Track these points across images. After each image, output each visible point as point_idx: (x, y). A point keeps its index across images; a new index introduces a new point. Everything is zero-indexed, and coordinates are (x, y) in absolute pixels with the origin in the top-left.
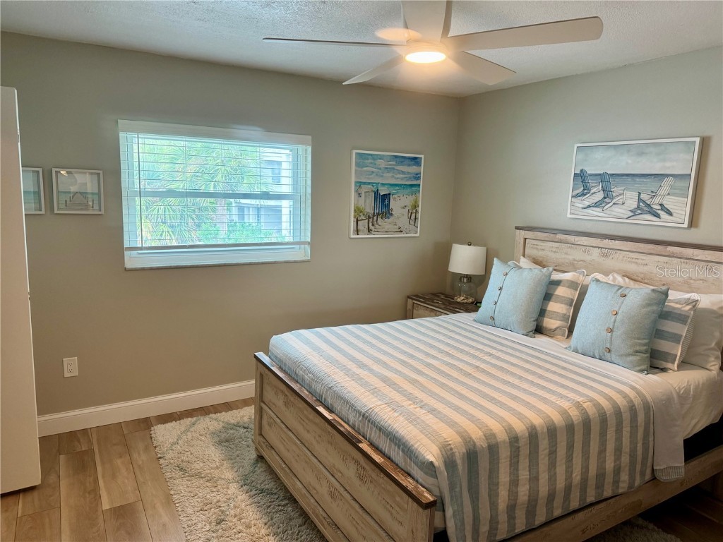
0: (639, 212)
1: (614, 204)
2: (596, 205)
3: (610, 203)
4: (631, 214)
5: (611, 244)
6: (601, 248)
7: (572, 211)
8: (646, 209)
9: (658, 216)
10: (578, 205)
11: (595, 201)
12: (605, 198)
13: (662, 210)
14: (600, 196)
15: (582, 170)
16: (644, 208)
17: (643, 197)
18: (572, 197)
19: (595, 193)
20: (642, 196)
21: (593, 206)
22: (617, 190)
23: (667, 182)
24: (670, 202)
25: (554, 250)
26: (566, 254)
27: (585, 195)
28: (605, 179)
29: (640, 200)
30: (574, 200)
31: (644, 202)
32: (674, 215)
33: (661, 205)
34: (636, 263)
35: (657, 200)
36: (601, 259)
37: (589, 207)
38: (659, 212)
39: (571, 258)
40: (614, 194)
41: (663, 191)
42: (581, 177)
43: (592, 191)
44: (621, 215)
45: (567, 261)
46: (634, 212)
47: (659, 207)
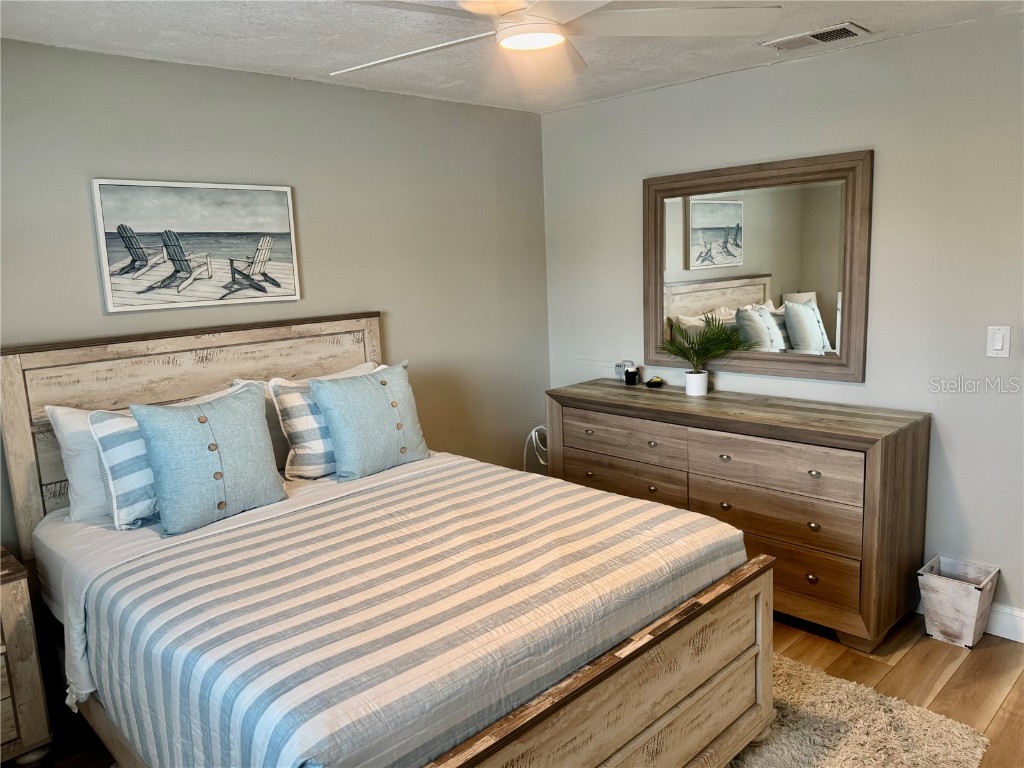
0: (236, 286)
1: (195, 279)
2: (166, 283)
3: (187, 279)
4: (226, 291)
5: (214, 339)
6: (196, 350)
7: (117, 300)
8: (245, 282)
9: (262, 289)
10: (129, 288)
11: (161, 279)
12: (177, 271)
13: (266, 281)
14: (168, 269)
15: (121, 228)
16: (242, 280)
17: (238, 265)
18: (112, 275)
19: (156, 264)
20: (236, 264)
21: (159, 287)
22: (194, 258)
23: (264, 243)
24: (272, 268)
25: (101, 376)
26: (131, 376)
27: (139, 269)
28: (170, 242)
29: (234, 271)
30: (117, 279)
31: (240, 273)
32: (282, 285)
33: (264, 274)
34: (254, 358)
35: (257, 268)
36: (200, 367)
37: (151, 288)
38: (264, 284)
39: (144, 380)
40: (192, 264)
41: (262, 256)
42: (122, 237)
43: (151, 262)
44: (211, 295)
45: (137, 388)
46: (230, 289)
47: (262, 278)
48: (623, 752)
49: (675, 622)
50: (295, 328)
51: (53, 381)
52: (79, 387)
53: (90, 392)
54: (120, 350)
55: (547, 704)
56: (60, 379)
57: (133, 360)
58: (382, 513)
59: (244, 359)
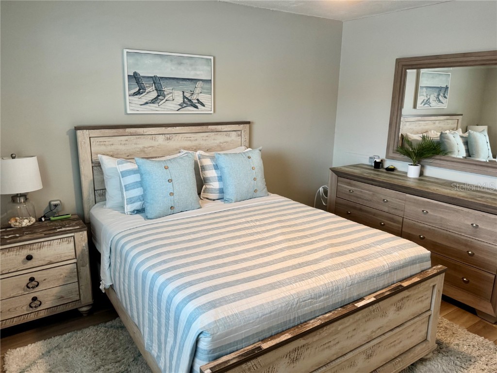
0: (185, 105)
1: (167, 100)
2: (154, 101)
3: (163, 99)
4: (180, 107)
5: (173, 130)
6: (165, 134)
7: (132, 108)
8: (189, 103)
9: (196, 107)
10: (136, 102)
11: (151, 99)
12: (158, 96)
13: (199, 103)
14: (154, 94)
15: (135, 73)
16: (188, 102)
17: (187, 95)
18: (129, 96)
19: (149, 92)
20: (185, 94)
21: (150, 103)
22: (167, 90)
23: (199, 84)
24: (203, 98)
25: (122, 143)
26: (135, 144)
27: (142, 94)
28: (157, 82)
29: (184, 97)
30: (132, 98)
31: (187, 98)
32: (206, 106)
33: (198, 100)
34: (190, 140)
35: (195, 97)
36: (166, 143)
37: (147, 103)
38: (197, 104)
39: (141, 146)
40: (165, 93)
41: (197, 91)
42: (135, 78)
43: (147, 91)
44: (173, 108)
45: (138, 150)
46: (182, 106)
47: (197, 101)
48: (354, 352)
49: (388, 293)
50: (210, 127)
51: (101, 143)
52: (113, 147)
53: (117, 150)
54: (132, 132)
55: (318, 323)
56: (105, 143)
57: (137, 137)
58: (244, 220)
59: (186, 140)
